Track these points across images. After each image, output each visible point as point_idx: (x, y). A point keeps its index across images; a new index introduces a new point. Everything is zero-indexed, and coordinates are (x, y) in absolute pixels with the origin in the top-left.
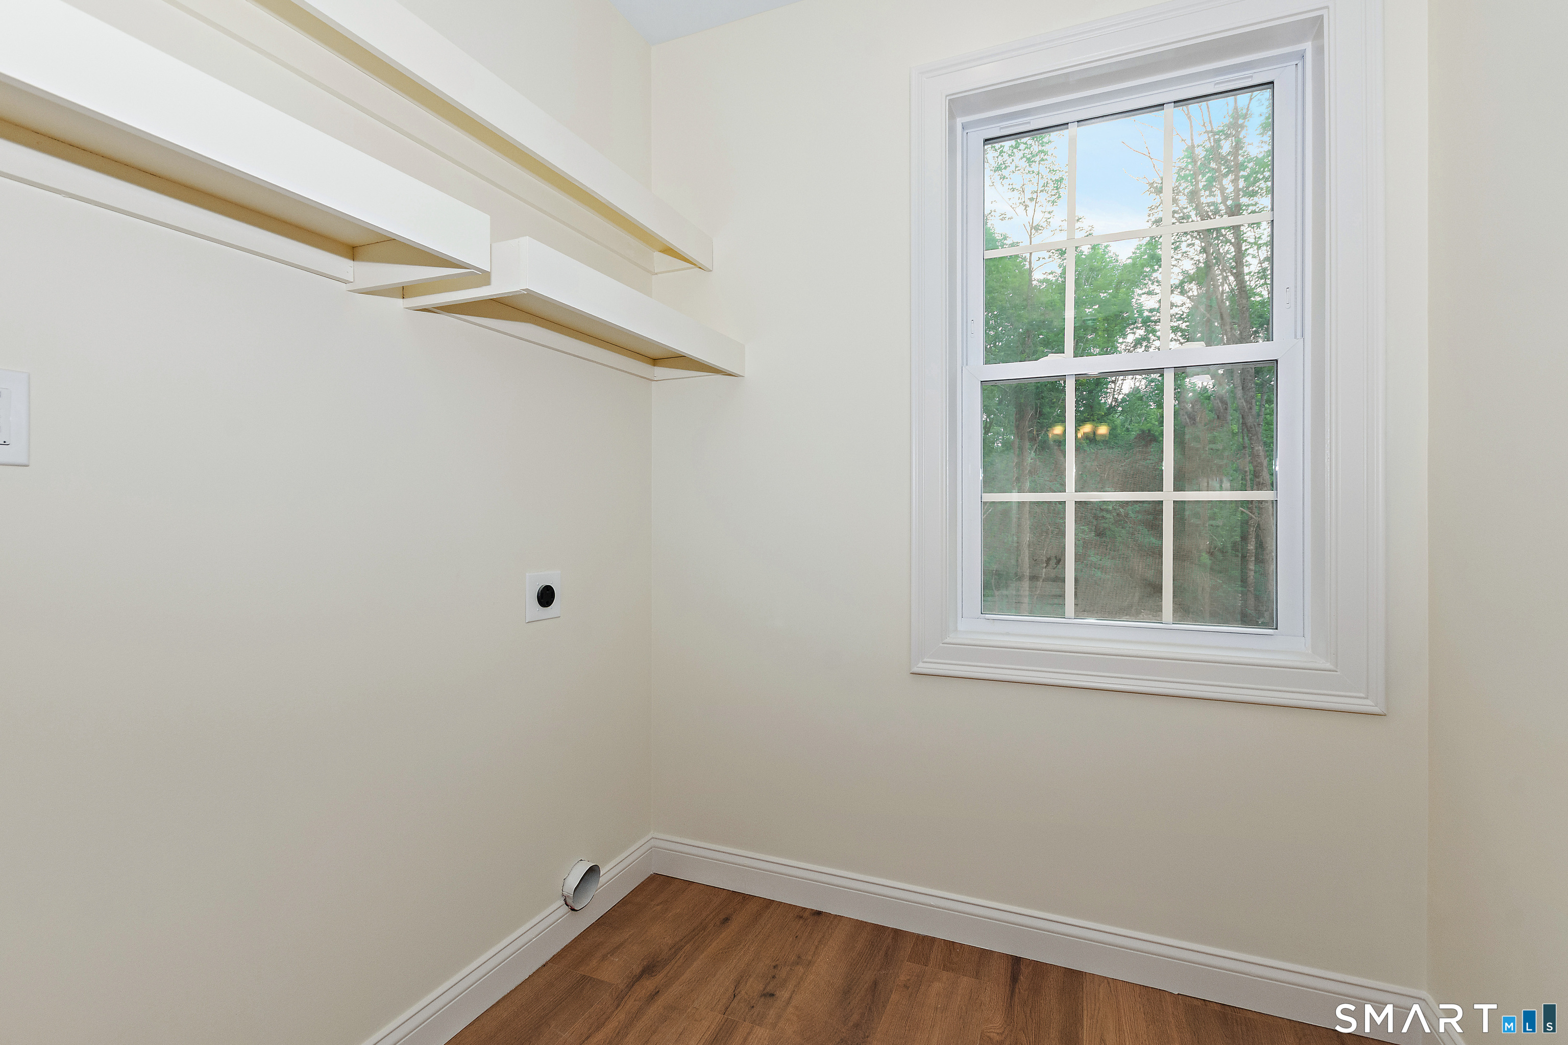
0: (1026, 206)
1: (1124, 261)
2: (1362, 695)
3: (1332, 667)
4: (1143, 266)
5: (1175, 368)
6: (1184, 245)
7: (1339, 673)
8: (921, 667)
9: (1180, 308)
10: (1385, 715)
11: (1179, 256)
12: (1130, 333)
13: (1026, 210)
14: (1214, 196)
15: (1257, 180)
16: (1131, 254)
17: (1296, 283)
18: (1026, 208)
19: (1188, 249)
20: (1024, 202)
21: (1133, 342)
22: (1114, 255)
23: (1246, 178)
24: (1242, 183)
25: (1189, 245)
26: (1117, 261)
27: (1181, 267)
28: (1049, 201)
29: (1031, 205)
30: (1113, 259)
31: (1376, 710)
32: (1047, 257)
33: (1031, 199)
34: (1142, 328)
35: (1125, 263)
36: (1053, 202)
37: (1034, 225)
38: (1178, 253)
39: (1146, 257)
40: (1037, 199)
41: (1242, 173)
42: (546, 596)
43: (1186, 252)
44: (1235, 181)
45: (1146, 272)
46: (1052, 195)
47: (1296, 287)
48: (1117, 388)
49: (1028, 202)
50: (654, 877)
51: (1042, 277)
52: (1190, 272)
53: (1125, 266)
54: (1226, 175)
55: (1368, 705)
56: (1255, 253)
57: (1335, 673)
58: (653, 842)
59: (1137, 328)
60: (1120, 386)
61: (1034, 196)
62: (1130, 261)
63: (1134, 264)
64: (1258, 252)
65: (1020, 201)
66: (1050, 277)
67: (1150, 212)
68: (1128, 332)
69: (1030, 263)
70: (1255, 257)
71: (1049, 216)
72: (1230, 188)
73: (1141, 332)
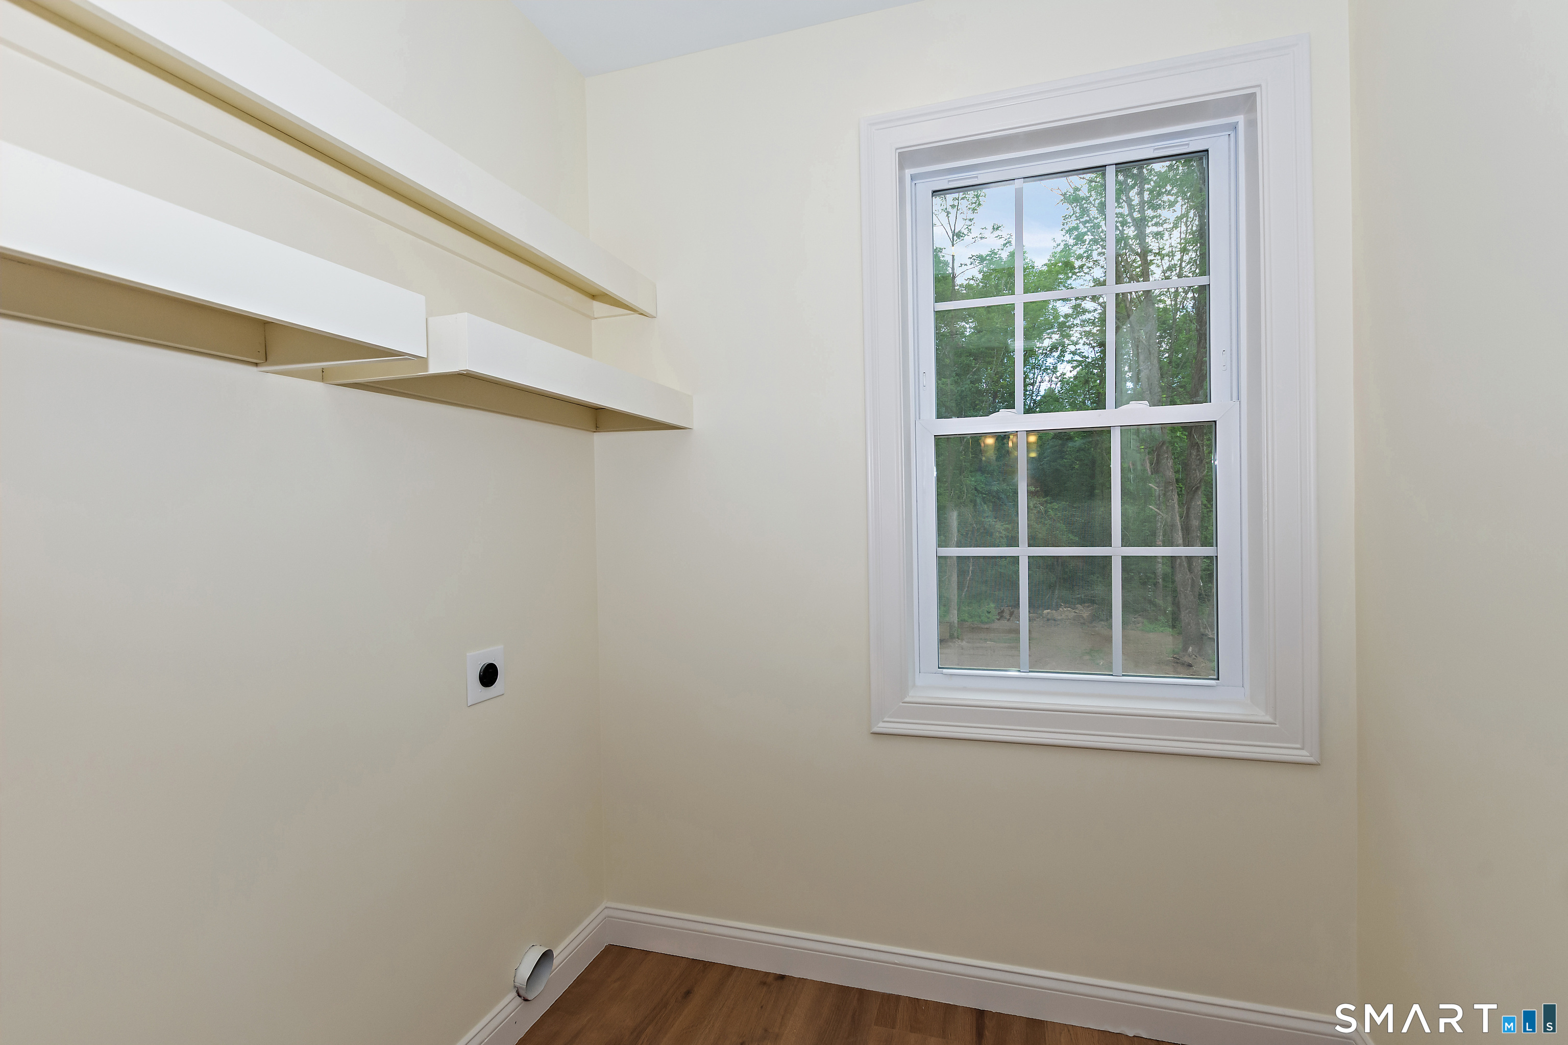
0: (948, 213)
1: (1039, 267)
2: (1298, 746)
3: (1271, 720)
4: (1058, 273)
5: (1121, 426)
6: (1095, 254)
7: (1277, 726)
8: (881, 727)
9: (1092, 313)
10: (1319, 765)
11: (1091, 264)
12: (1047, 338)
13: (948, 217)
14: (1122, 207)
15: (1160, 194)
16: (1047, 262)
17: (1231, 347)
18: (948, 214)
19: (1099, 258)
20: (946, 209)
21: (1049, 346)
22: (1031, 262)
23: (1151, 191)
24: (1146, 196)
25: (1099, 254)
26: (1033, 267)
27: (1092, 275)
28: (969, 208)
29: (953, 212)
30: (1030, 265)
31: (1311, 760)
32: (968, 263)
33: (953, 206)
34: (1058, 333)
35: (1041, 269)
36: (974, 210)
37: (956, 232)
38: (1090, 261)
39: (1060, 264)
40: (958, 206)
41: (1146, 186)
42: (489, 675)
43: (1096, 261)
44: (1141, 193)
45: (1061, 279)
46: (972, 203)
47: (1231, 350)
48: (1034, 390)
49: (950, 209)
50: (610, 949)
51: (965, 283)
52: (1101, 279)
53: (1041, 272)
54: (1133, 187)
55: (1303, 755)
56: (1159, 262)
57: (1273, 725)
58: (607, 912)
59: (1053, 333)
60: (1038, 388)
61: (956, 203)
62: (1045, 268)
63: (1049, 271)
64: (1161, 262)
65: (942, 207)
66: (972, 282)
67: (1065, 221)
68: (1046, 337)
69: (953, 269)
70: (1159, 266)
71: (970, 223)
72: (1136, 200)
73: (1056, 337)
